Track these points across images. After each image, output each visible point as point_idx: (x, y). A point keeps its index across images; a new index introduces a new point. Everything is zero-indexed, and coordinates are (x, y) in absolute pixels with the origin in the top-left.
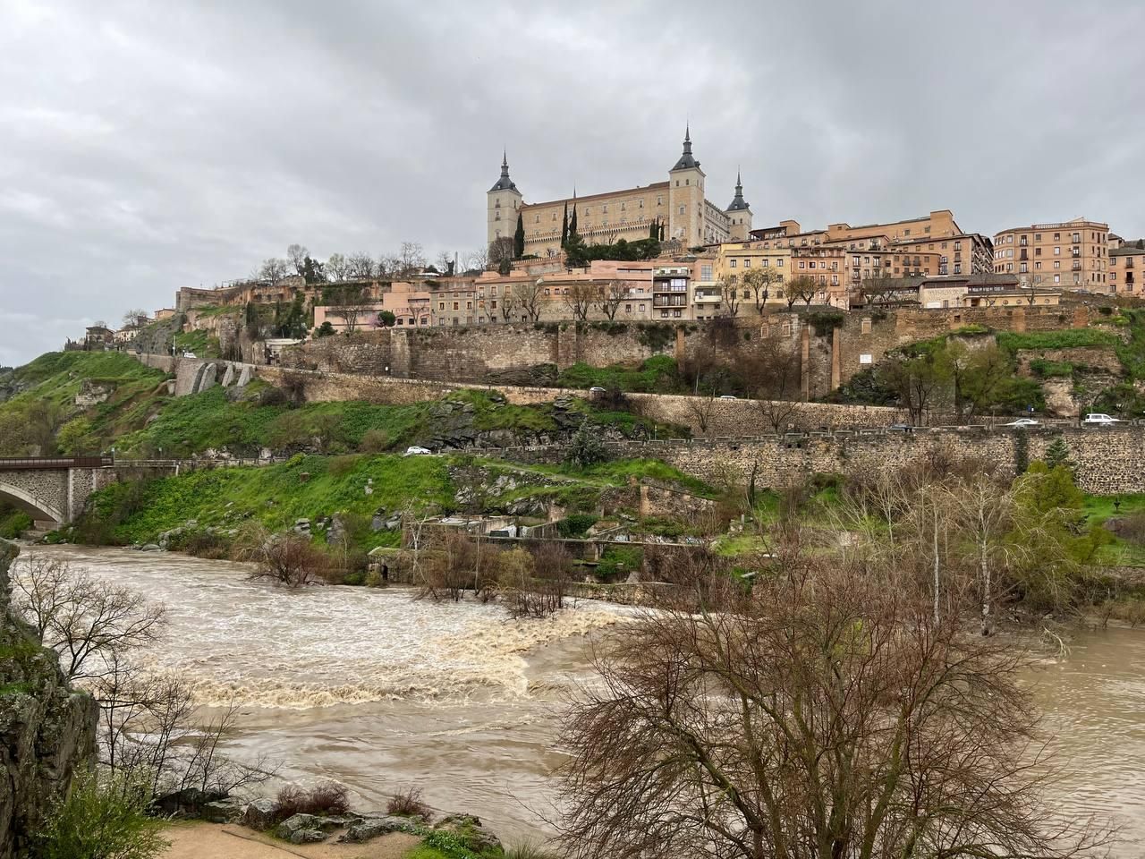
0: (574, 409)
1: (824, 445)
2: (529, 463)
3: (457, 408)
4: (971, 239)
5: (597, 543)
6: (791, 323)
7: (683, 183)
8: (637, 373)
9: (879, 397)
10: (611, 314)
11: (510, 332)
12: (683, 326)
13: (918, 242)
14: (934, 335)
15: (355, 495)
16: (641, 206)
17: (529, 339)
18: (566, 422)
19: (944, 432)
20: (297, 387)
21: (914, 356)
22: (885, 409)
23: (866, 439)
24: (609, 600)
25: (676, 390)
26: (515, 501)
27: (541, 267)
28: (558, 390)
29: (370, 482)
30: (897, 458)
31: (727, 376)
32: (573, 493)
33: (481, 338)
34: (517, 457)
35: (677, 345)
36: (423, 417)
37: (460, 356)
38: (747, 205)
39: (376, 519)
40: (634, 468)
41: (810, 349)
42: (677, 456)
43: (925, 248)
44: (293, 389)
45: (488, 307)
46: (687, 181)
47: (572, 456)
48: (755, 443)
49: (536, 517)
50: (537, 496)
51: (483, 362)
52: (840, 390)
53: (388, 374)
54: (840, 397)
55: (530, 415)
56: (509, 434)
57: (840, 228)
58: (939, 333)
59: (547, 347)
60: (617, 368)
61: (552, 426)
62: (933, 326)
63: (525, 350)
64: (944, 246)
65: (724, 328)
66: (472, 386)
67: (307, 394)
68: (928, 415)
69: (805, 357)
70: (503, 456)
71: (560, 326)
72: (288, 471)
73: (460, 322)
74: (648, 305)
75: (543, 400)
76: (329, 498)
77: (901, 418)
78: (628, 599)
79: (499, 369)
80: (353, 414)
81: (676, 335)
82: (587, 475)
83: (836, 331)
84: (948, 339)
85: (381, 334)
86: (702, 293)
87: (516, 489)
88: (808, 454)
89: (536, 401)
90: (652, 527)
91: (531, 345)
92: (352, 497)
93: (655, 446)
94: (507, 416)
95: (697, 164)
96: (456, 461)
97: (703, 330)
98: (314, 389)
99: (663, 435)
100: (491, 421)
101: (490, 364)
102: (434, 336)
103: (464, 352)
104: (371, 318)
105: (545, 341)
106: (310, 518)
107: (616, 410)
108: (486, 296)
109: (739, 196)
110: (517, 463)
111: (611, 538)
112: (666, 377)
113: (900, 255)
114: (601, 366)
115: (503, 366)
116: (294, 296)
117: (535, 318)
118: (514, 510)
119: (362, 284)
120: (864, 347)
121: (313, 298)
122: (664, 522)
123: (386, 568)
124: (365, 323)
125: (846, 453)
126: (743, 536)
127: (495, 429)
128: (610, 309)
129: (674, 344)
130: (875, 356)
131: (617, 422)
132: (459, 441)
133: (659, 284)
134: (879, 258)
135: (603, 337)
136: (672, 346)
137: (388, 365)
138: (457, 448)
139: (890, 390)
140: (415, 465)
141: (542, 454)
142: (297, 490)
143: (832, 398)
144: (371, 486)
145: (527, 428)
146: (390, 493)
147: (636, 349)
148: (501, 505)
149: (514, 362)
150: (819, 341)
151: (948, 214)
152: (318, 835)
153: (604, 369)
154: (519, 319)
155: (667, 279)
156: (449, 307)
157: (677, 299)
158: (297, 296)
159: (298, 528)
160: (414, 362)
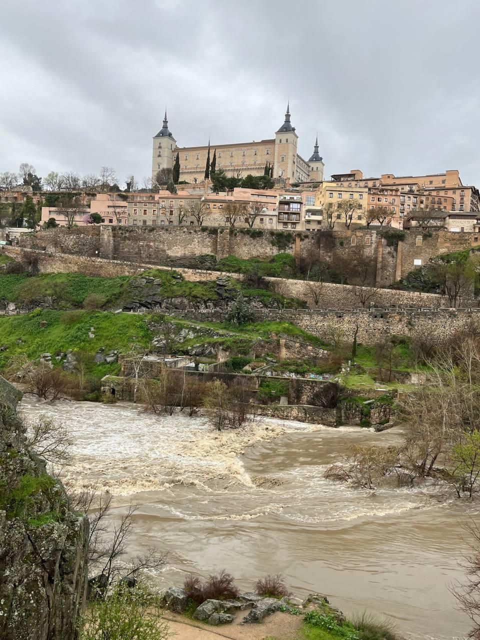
0: (230, 286)
1: (398, 317)
2: (202, 321)
3: (150, 282)
4: (471, 190)
5: (258, 377)
6: (371, 236)
7: (284, 141)
8: (269, 264)
9: (426, 287)
10: (251, 224)
11: (184, 232)
12: (299, 235)
13: (438, 189)
14: (461, 249)
15: (82, 338)
16: (256, 154)
17: (197, 238)
18: (225, 295)
19: (475, 312)
20: (33, 261)
21: (448, 262)
22: (433, 295)
23: (425, 314)
24: (273, 416)
25: (295, 277)
26: (195, 346)
27: (192, 190)
28: (219, 273)
29: (92, 329)
30: (444, 327)
31: (328, 269)
32: (235, 342)
33: (165, 236)
34: (193, 317)
35: (296, 247)
36: (125, 287)
37: (149, 247)
38: (321, 159)
39: (99, 355)
40: (273, 327)
41: (383, 254)
42: (302, 320)
43: (442, 193)
44: (30, 263)
45: (168, 214)
46: (287, 140)
47: (231, 317)
48: (353, 313)
49: (209, 358)
50: (209, 343)
51: (165, 251)
52: (401, 281)
53: (98, 256)
54: (400, 286)
55: (200, 289)
56: (186, 301)
57: (389, 177)
58: (464, 248)
59: (209, 244)
60: (255, 260)
61: (215, 297)
62: (461, 244)
63: (194, 245)
64: (454, 193)
65: (326, 238)
66: (159, 267)
67: (41, 267)
68: (460, 300)
69: (380, 259)
70: (184, 315)
71: (219, 230)
72: (31, 319)
73: (148, 223)
74: (275, 219)
75: (209, 279)
76: (64, 340)
77: (443, 301)
78: (287, 416)
79: (176, 257)
80: (74, 282)
81: (295, 240)
82: (242, 330)
83: (400, 243)
84: (471, 252)
85: (93, 228)
86: (310, 213)
87: (195, 338)
88: (388, 322)
89: (204, 279)
90: (288, 367)
91: (198, 242)
92: (80, 340)
93: (287, 313)
94: (184, 288)
95: (294, 129)
96: (152, 318)
97: (312, 238)
98: (46, 263)
99: (289, 306)
100: (173, 292)
101: (170, 253)
102: (131, 231)
103: (152, 244)
104: (84, 217)
105: (208, 239)
106: (51, 353)
107: (259, 288)
108: (167, 207)
109: (316, 152)
110: (193, 320)
111: (264, 373)
112: (288, 267)
113: (429, 197)
114: (245, 258)
115: (179, 255)
116: (25, 199)
117: (200, 223)
118: (194, 352)
119: (74, 194)
120: (416, 255)
121: (38, 201)
122: (295, 364)
123: (114, 390)
124: (80, 220)
125: (412, 323)
126: (351, 375)
127: (176, 297)
128: (250, 220)
129: (294, 246)
130: (424, 261)
131: (259, 296)
132: (150, 304)
133: (282, 206)
134: (416, 198)
135: (247, 239)
136: (292, 247)
137: (98, 250)
138: (149, 308)
139: (434, 283)
140: (124, 319)
141: (210, 315)
142: (38, 333)
143: (396, 286)
144: (94, 333)
145: (197, 297)
146: (107, 338)
147: (268, 248)
148: (185, 348)
149: (187, 252)
150: (388, 249)
151: (456, 172)
152: (229, 617)
153: (248, 260)
154: (188, 224)
155: (288, 203)
156: (140, 212)
157: (294, 216)
158: (27, 199)
159: (42, 360)
160: (116, 249)
